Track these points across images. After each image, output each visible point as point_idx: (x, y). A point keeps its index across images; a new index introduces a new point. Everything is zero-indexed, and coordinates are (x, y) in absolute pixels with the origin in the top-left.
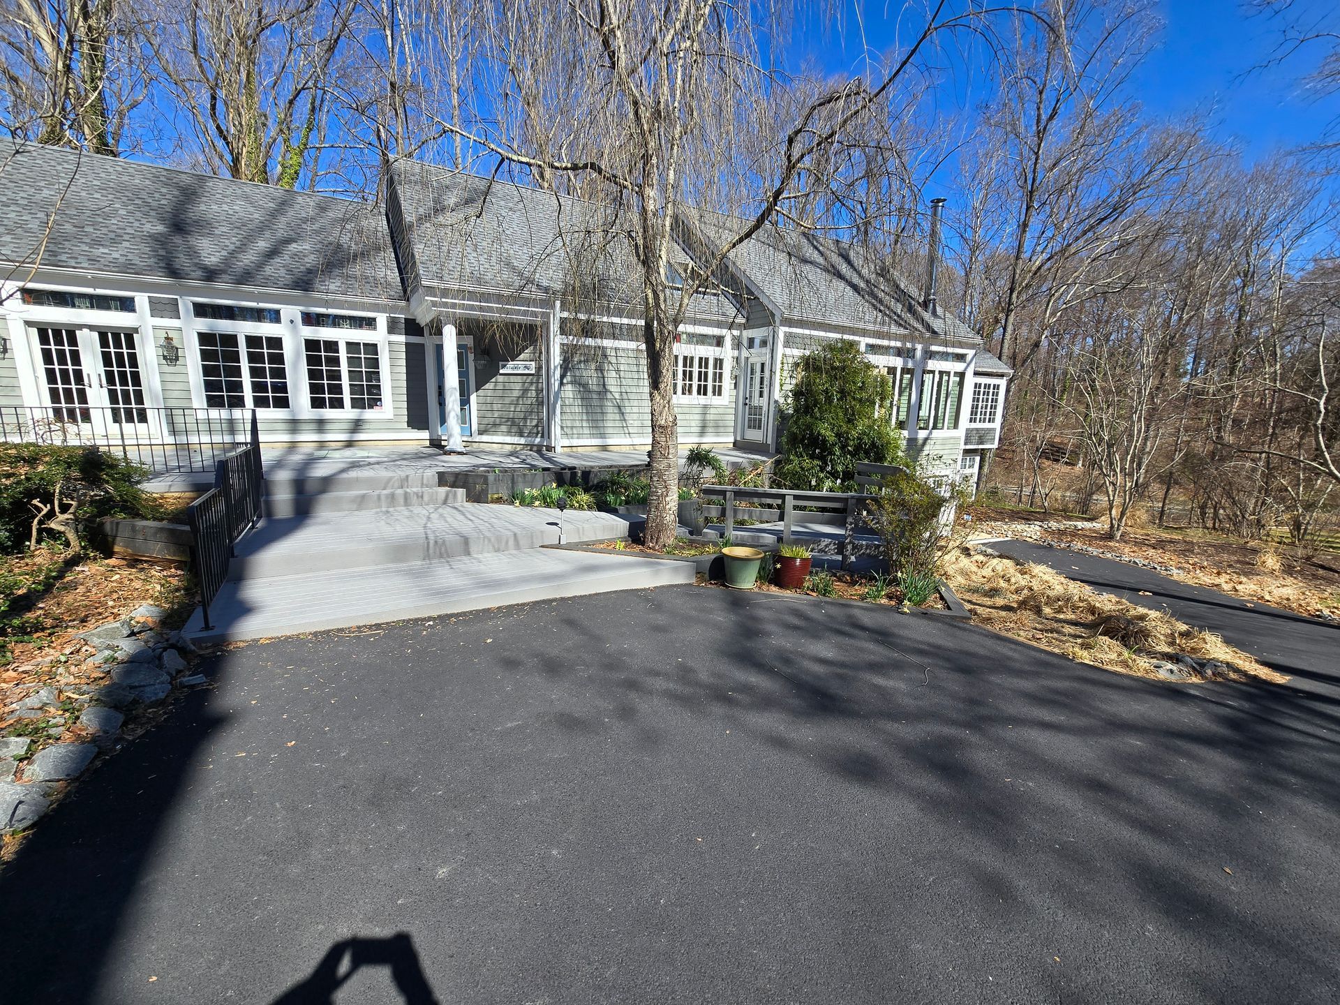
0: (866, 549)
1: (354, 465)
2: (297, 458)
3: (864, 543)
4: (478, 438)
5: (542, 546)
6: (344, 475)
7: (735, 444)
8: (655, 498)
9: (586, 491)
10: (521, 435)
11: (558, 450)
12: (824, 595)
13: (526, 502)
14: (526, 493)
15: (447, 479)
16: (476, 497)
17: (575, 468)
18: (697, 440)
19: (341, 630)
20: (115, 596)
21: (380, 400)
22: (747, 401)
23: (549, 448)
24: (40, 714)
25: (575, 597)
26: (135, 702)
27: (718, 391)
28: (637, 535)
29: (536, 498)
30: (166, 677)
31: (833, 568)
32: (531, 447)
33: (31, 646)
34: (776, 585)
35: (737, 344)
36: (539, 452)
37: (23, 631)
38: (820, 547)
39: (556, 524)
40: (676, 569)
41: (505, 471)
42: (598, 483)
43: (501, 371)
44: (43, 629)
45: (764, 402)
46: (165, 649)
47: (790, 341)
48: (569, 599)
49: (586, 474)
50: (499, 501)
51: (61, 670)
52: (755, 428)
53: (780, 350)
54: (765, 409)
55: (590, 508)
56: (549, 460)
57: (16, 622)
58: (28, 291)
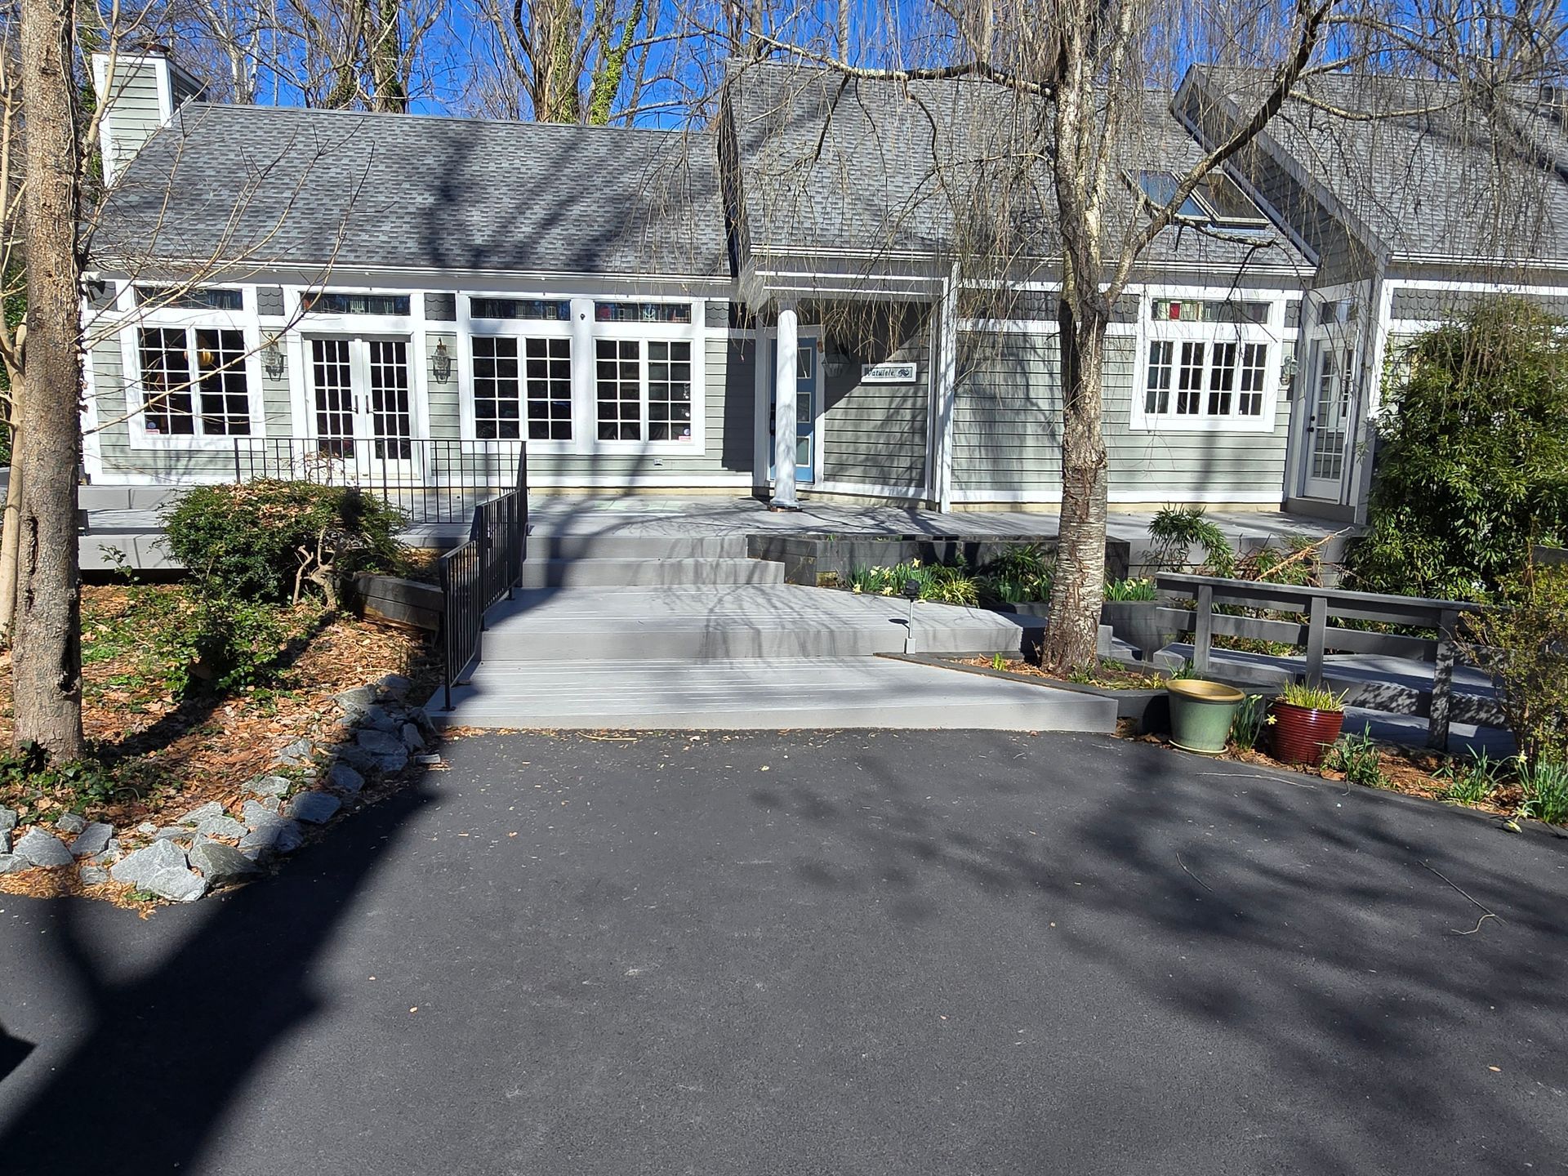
0: (1478, 711)
1: (627, 522)
2: (559, 509)
3: (1476, 698)
4: (818, 487)
5: (878, 655)
6: (610, 535)
7: (1284, 505)
8: (1061, 588)
9: (968, 574)
10: (884, 480)
11: (946, 508)
12: (1360, 782)
13: (872, 588)
14: (873, 573)
15: (767, 547)
16: (798, 576)
17: (957, 538)
18: (1189, 496)
19: (587, 731)
20: (364, 662)
21: (688, 426)
22: (1314, 424)
23: (932, 505)
24: (297, 764)
25: (904, 730)
26: (375, 769)
27: (1251, 405)
28: (1034, 648)
29: (886, 582)
30: (403, 750)
31: (1385, 735)
32: (899, 501)
33: (291, 702)
34: (1269, 755)
35: (1297, 315)
36: (912, 510)
37: (284, 685)
38: (1379, 700)
39: (904, 622)
40: (1065, 706)
41: (844, 537)
42: (991, 563)
43: (864, 379)
44: (301, 687)
45: (1346, 426)
46: (406, 722)
47: (1403, 306)
48: (896, 731)
49: (972, 548)
50: (828, 584)
51: (315, 727)
52: (1326, 474)
53: (1386, 322)
54: (1347, 440)
55: (968, 601)
56: (924, 525)
57: (283, 674)
58: (307, 297)
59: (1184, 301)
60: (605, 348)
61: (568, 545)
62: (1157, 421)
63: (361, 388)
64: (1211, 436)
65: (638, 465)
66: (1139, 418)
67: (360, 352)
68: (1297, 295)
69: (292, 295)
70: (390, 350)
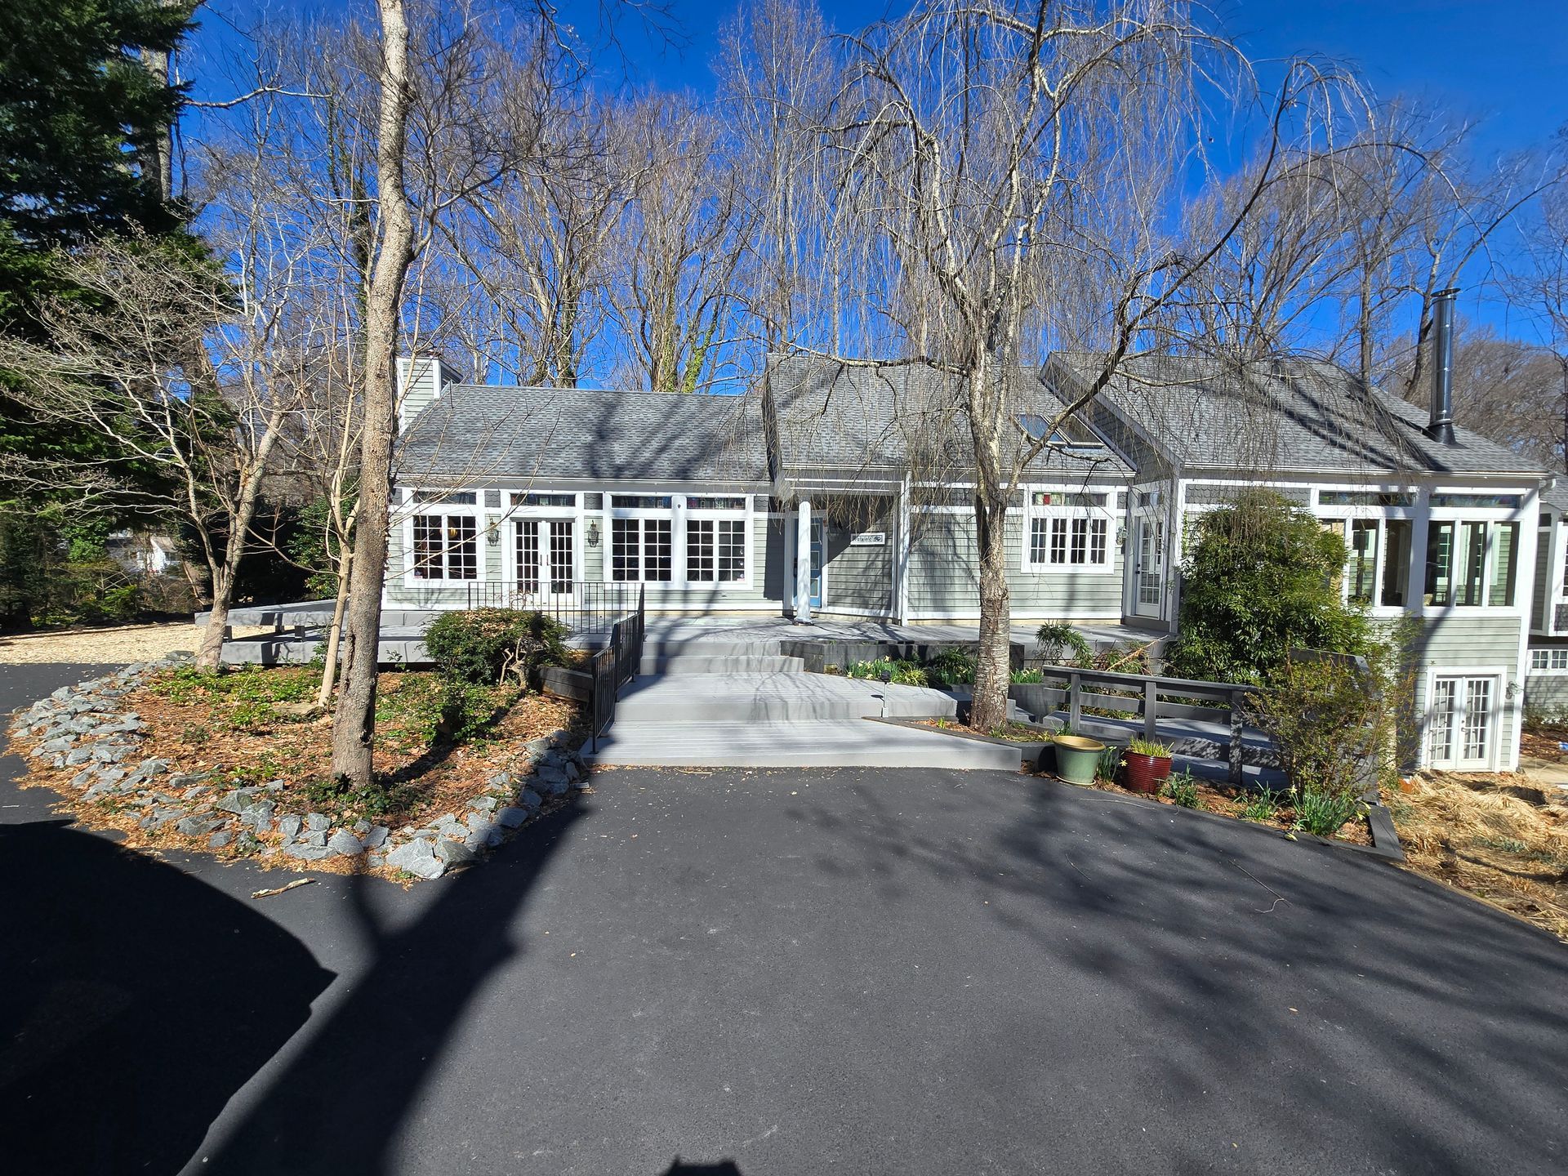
0: (1261, 757)
1: (706, 632)
2: (664, 624)
3: (1259, 749)
4: (824, 610)
5: (864, 718)
6: (695, 641)
7: (1123, 620)
8: (982, 675)
9: (921, 666)
10: (865, 605)
11: (905, 623)
12: (1185, 805)
13: (860, 675)
14: (860, 665)
15: (793, 649)
16: (812, 667)
17: (913, 642)
18: (1061, 615)
19: (680, 768)
20: (543, 722)
21: (743, 572)
22: (1140, 569)
23: (896, 621)
24: (501, 788)
25: (883, 768)
26: (549, 792)
27: (1099, 557)
28: (965, 713)
29: (868, 671)
30: (566, 780)
31: (1200, 774)
32: (875, 618)
33: (497, 748)
34: (1123, 786)
35: (1125, 502)
36: (883, 624)
37: (494, 737)
38: (1194, 750)
39: (881, 697)
40: (988, 752)
41: (841, 642)
42: (935, 659)
43: (852, 543)
44: (504, 738)
45: (1161, 570)
46: (568, 761)
47: (1192, 495)
48: (878, 769)
49: (923, 649)
50: (830, 672)
51: (512, 764)
52: (1149, 601)
53: (1182, 506)
54: (1162, 579)
55: (921, 683)
56: (891, 634)
57: (493, 730)
58: (515, 496)
59: (1053, 493)
60: (692, 525)
61: (670, 647)
62: (1037, 567)
63: (544, 550)
64: (1073, 576)
65: (713, 596)
66: (1027, 566)
67: (544, 529)
68: (1124, 489)
69: (505, 495)
70: (563, 528)
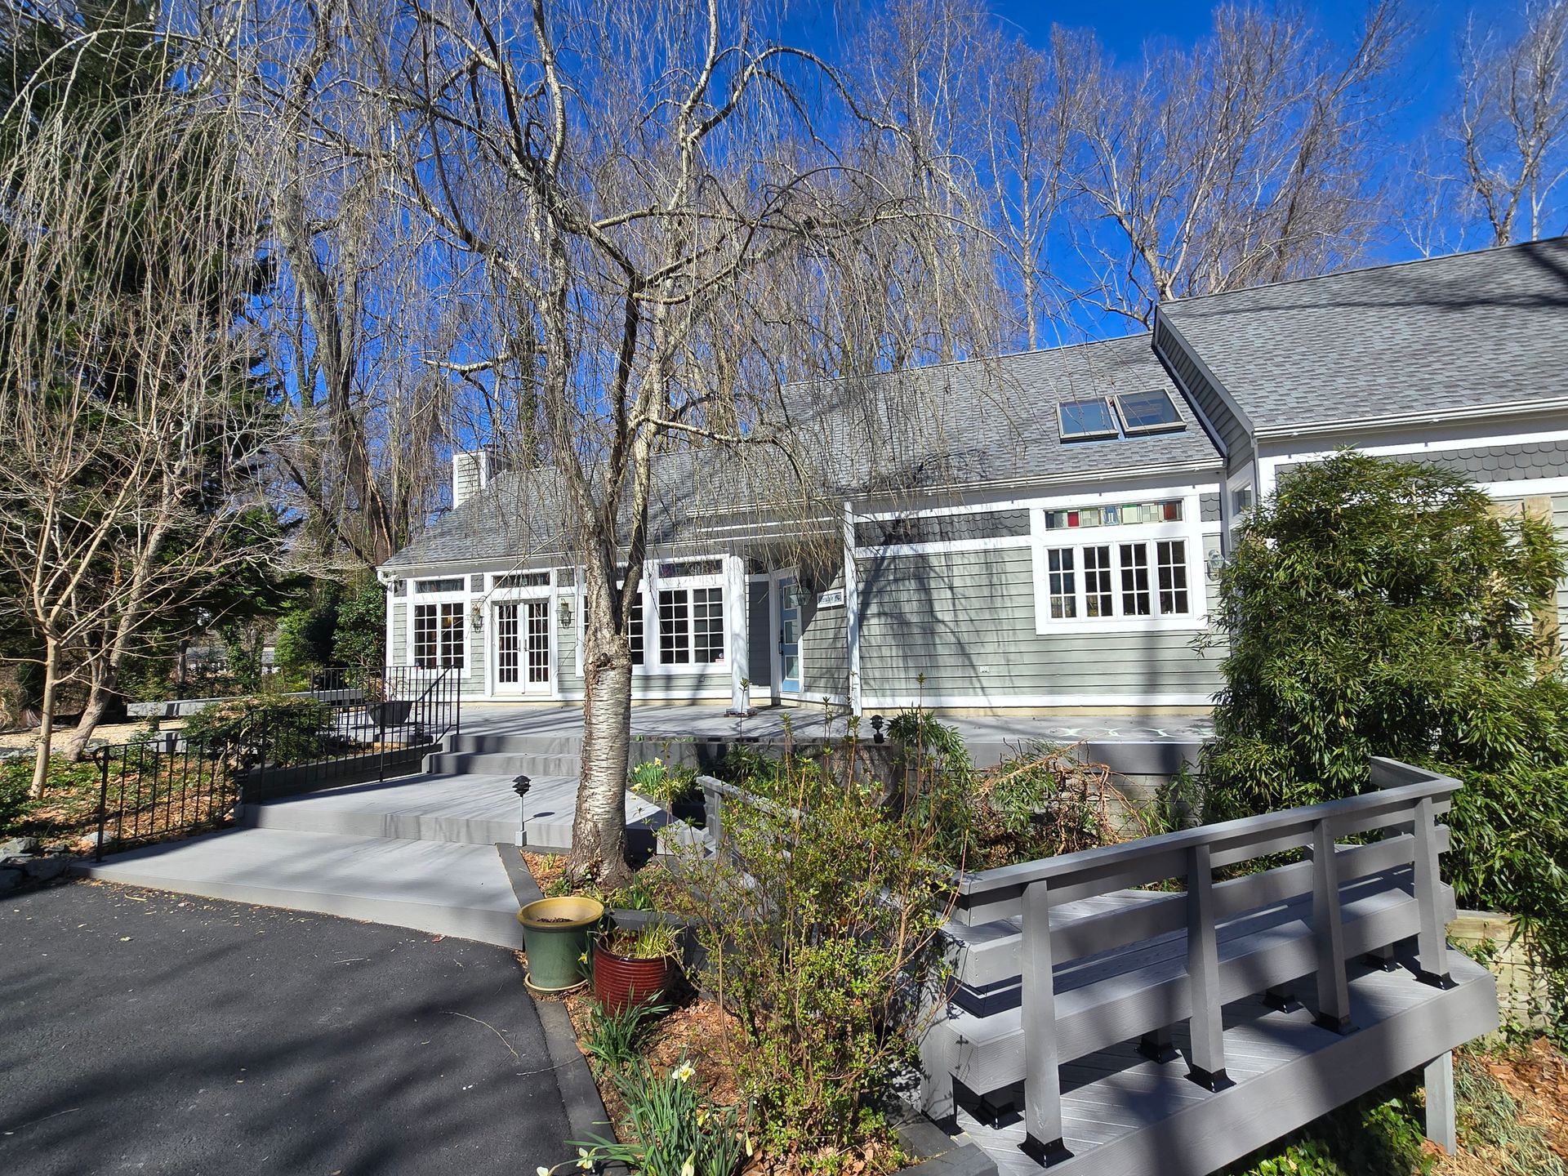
21: (722, 651)
27: (1178, 603)
35: (1218, 508)
43: (819, 606)
58: (497, 579)
59: (1083, 509)
60: (665, 597)
62: (1064, 625)
63: (523, 634)
66: (1046, 624)
67: (523, 611)
68: (1214, 488)
69: (488, 578)
70: (539, 607)
